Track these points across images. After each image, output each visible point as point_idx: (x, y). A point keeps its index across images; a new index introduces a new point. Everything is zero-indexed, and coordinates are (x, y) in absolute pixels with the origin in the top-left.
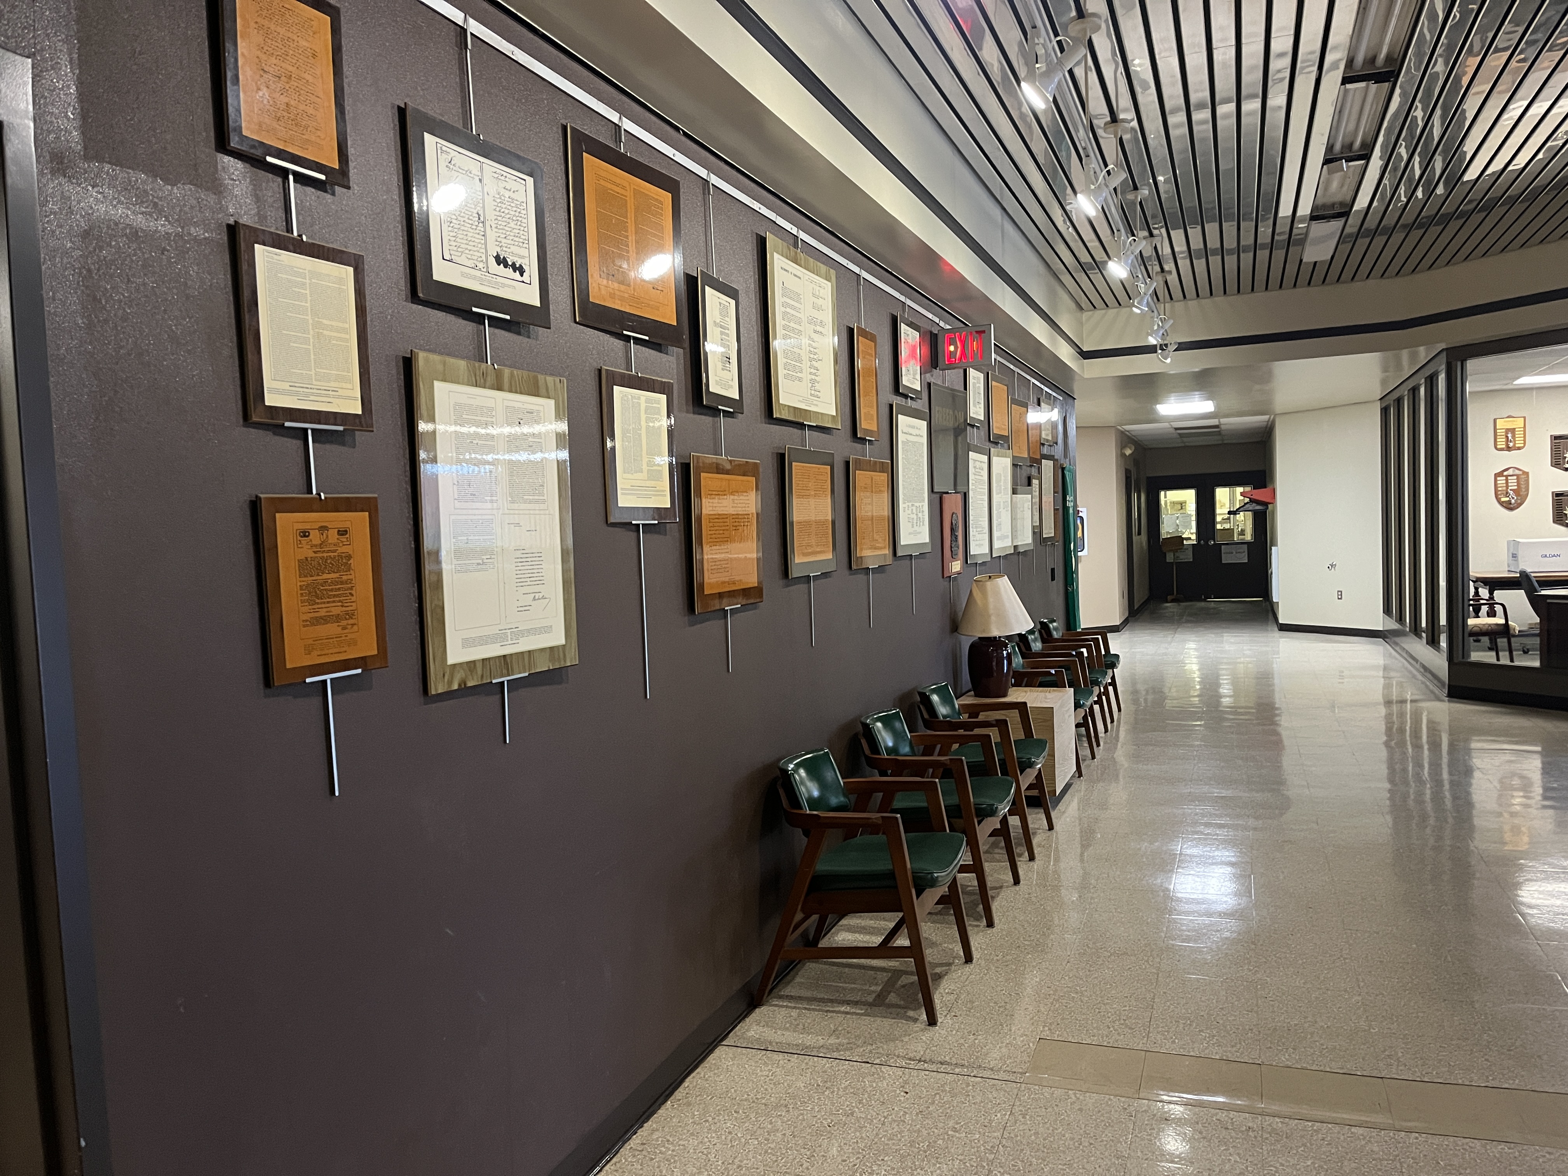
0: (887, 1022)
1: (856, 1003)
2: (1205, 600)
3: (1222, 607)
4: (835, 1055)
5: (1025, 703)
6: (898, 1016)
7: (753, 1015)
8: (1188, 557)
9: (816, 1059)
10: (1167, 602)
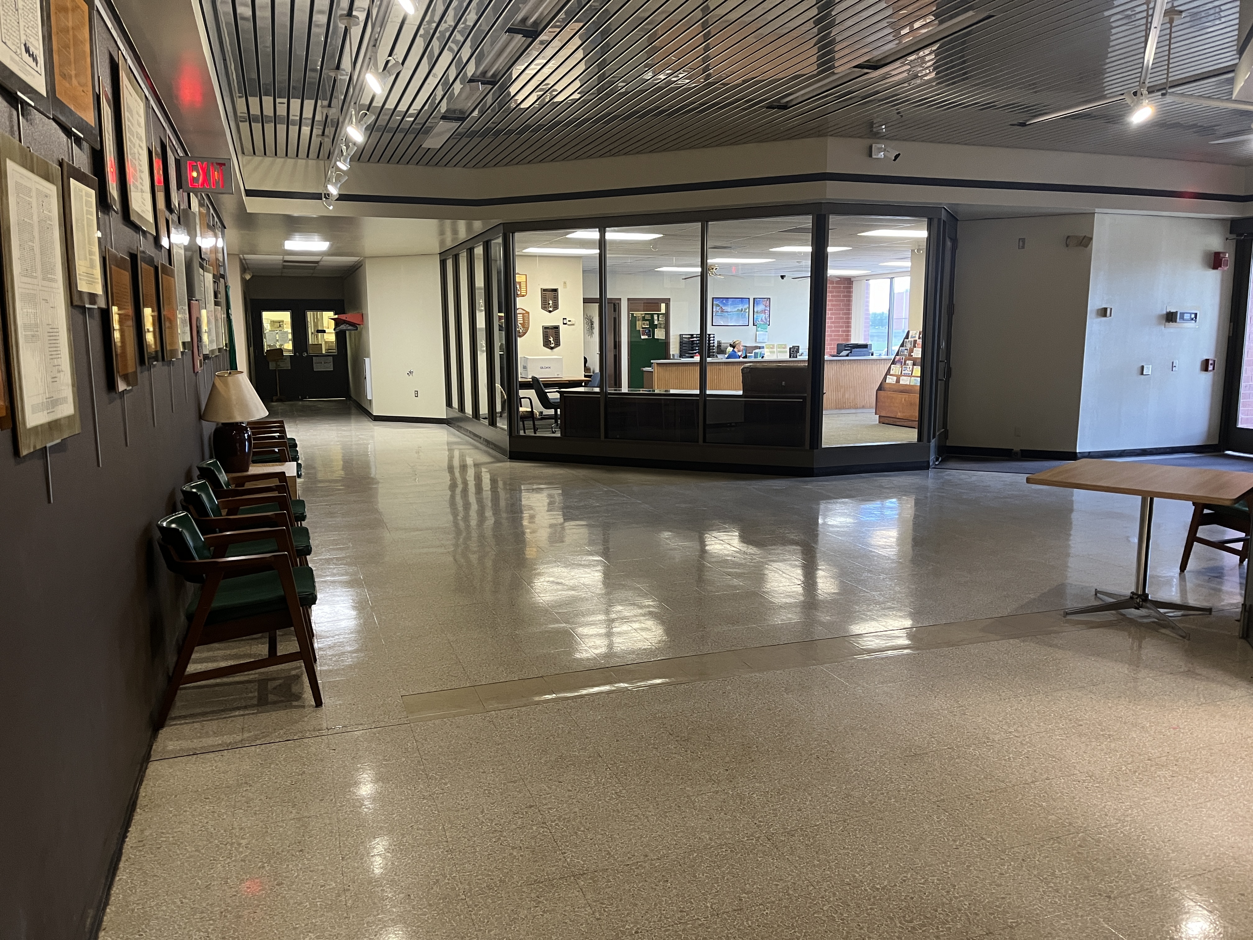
0: (282, 713)
1: (245, 708)
2: (301, 400)
3: (320, 405)
4: (258, 742)
5: (284, 473)
6: (286, 708)
7: (160, 736)
8: (287, 366)
9: (244, 749)
10: (273, 402)
